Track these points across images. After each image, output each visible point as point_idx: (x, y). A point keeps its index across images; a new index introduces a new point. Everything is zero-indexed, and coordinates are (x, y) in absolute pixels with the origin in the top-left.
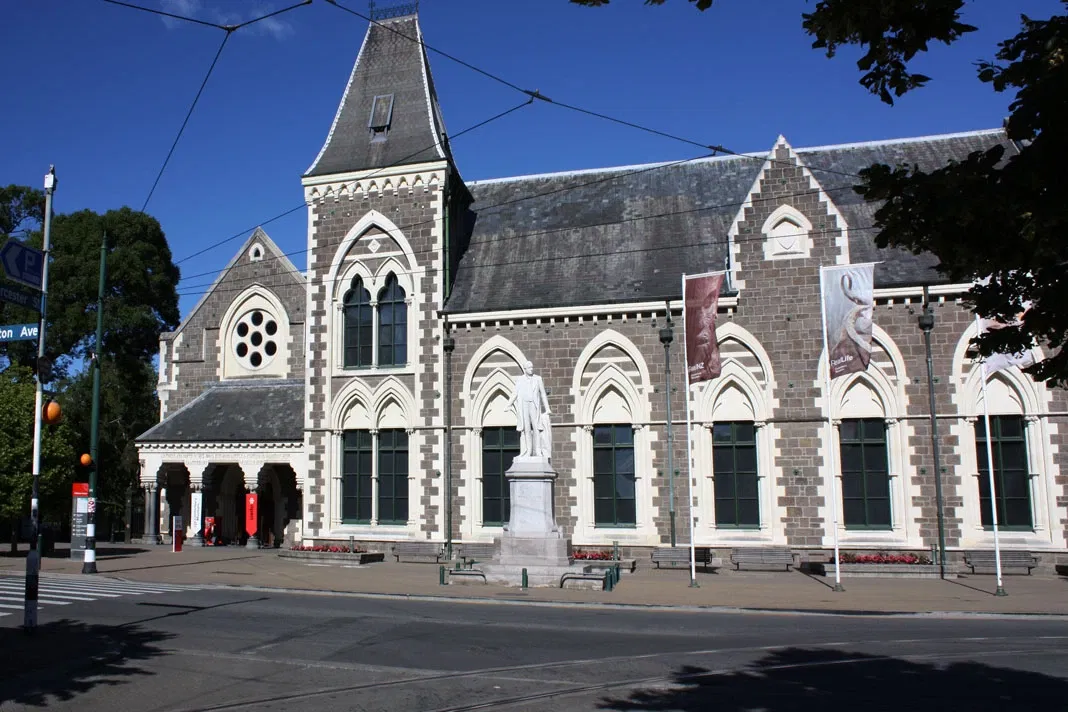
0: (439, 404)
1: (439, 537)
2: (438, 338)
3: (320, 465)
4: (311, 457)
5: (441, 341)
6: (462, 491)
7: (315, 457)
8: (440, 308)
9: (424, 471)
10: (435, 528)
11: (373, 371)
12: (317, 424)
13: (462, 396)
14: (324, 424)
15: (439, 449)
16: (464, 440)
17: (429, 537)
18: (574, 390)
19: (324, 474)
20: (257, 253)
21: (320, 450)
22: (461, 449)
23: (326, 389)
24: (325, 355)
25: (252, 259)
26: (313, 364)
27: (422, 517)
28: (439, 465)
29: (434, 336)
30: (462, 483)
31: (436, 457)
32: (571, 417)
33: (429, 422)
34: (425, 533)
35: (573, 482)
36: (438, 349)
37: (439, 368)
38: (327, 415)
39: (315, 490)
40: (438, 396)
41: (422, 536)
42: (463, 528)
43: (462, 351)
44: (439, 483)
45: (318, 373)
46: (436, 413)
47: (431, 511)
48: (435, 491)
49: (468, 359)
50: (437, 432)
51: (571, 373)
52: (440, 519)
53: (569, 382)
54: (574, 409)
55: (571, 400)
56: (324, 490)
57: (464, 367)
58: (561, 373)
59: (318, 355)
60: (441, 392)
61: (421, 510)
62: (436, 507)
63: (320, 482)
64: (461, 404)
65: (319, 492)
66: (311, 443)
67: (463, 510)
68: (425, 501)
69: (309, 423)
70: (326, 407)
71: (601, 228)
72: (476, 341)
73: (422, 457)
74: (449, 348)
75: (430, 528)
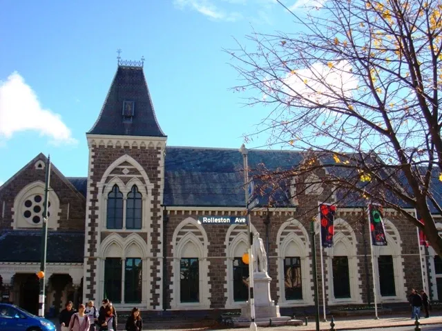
0: (160, 247)
1: (160, 308)
2: (160, 217)
3: (93, 275)
4: (88, 271)
5: (162, 218)
6: (171, 287)
7: (91, 271)
8: (162, 203)
9: (152, 278)
10: (158, 304)
11: (124, 230)
12: (92, 255)
13: (171, 243)
14: (96, 254)
15: (160, 267)
16: (172, 263)
17: (154, 308)
18: (226, 243)
19: (96, 279)
20: (40, 166)
21: (94, 267)
22: (171, 268)
23: (98, 238)
24: (97, 221)
25: (37, 168)
26: (90, 225)
27: (151, 299)
28: (160, 275)
29: (158, 215)
30: (172, 283)
31: (159, 271)
32: (224, 255)
33: (155, 255)
34: (152, 307)
35: (226, 282)
36: (160, 222)
37: (160, 230)
38: (97, 250)
39: (90, 287)
40: (160, 243)
41: (150, 308)
42: (172, 304)
43: (172, 223)
44: (160, 283)
45: (93, 229)
46: (159, 251)
47: (155, 296)
48: (158, 287)
49: (175, 227)
50: (159, 260)
51: (225, 235)
52: (160, 300)
53: (224, 239)
54: (226, 251)
55: (225, 247)
56: (95, 287)
57: (173, 231)
58: (220, 235)
59: (93, 221)
60: (162, 241)
61: (151, 296)
62: (159, 295)
63: (93, 283)
64: (172, 247)
65: (92, 288)
66: (88, 264)
67: (172, 295)
68: (153, 291)
69: (87, 254)
70: (97, 246)
71: (227, 174)
72: (179, 219)
73: (151, 271)
74: (165, 222)
75: (155, 304)
